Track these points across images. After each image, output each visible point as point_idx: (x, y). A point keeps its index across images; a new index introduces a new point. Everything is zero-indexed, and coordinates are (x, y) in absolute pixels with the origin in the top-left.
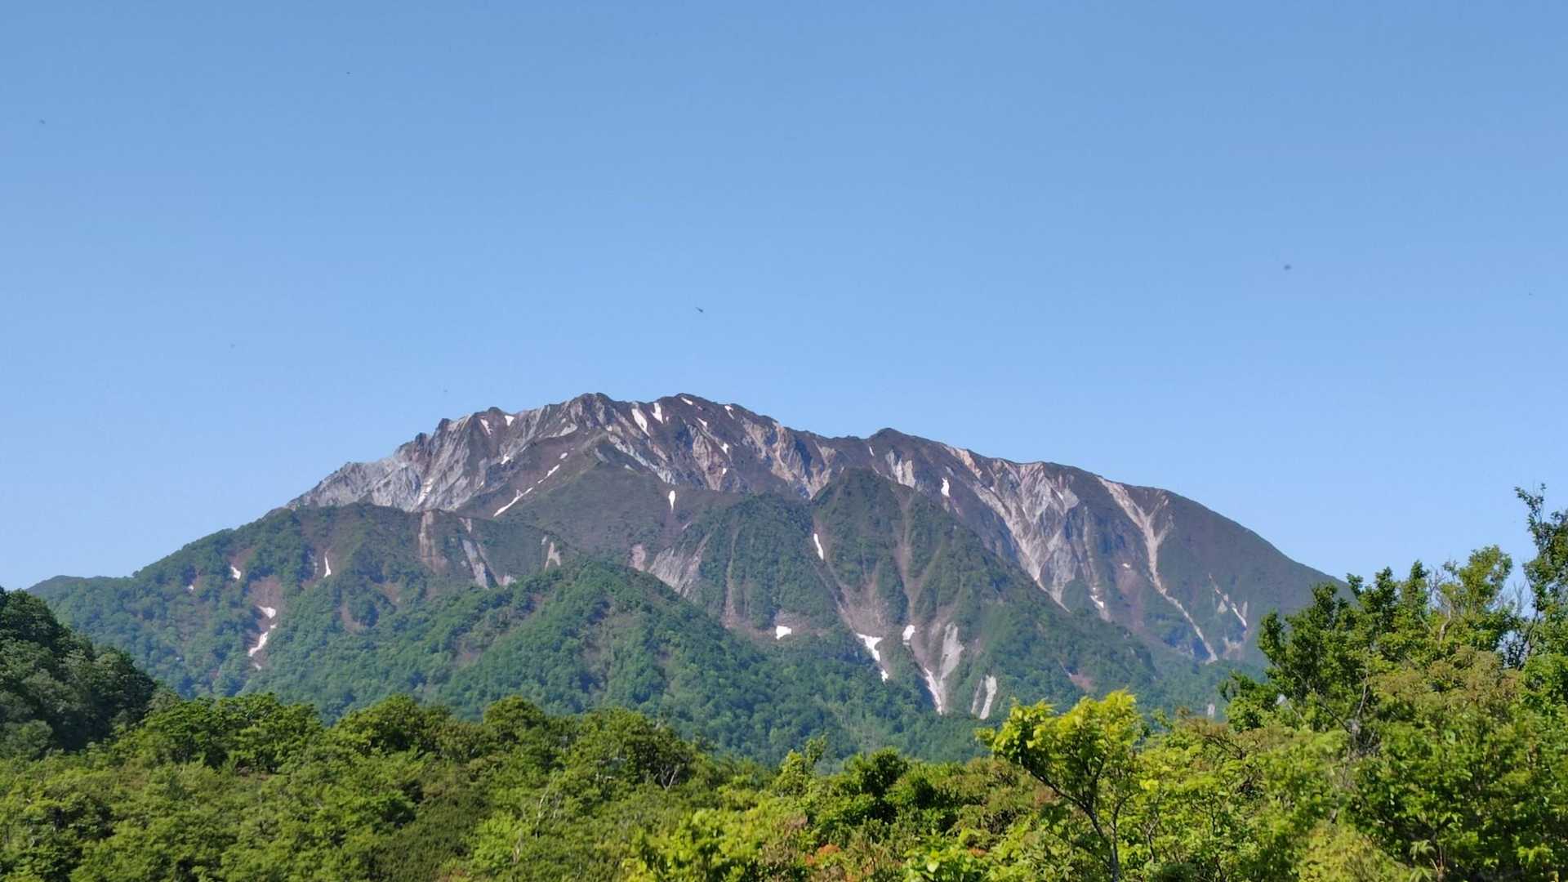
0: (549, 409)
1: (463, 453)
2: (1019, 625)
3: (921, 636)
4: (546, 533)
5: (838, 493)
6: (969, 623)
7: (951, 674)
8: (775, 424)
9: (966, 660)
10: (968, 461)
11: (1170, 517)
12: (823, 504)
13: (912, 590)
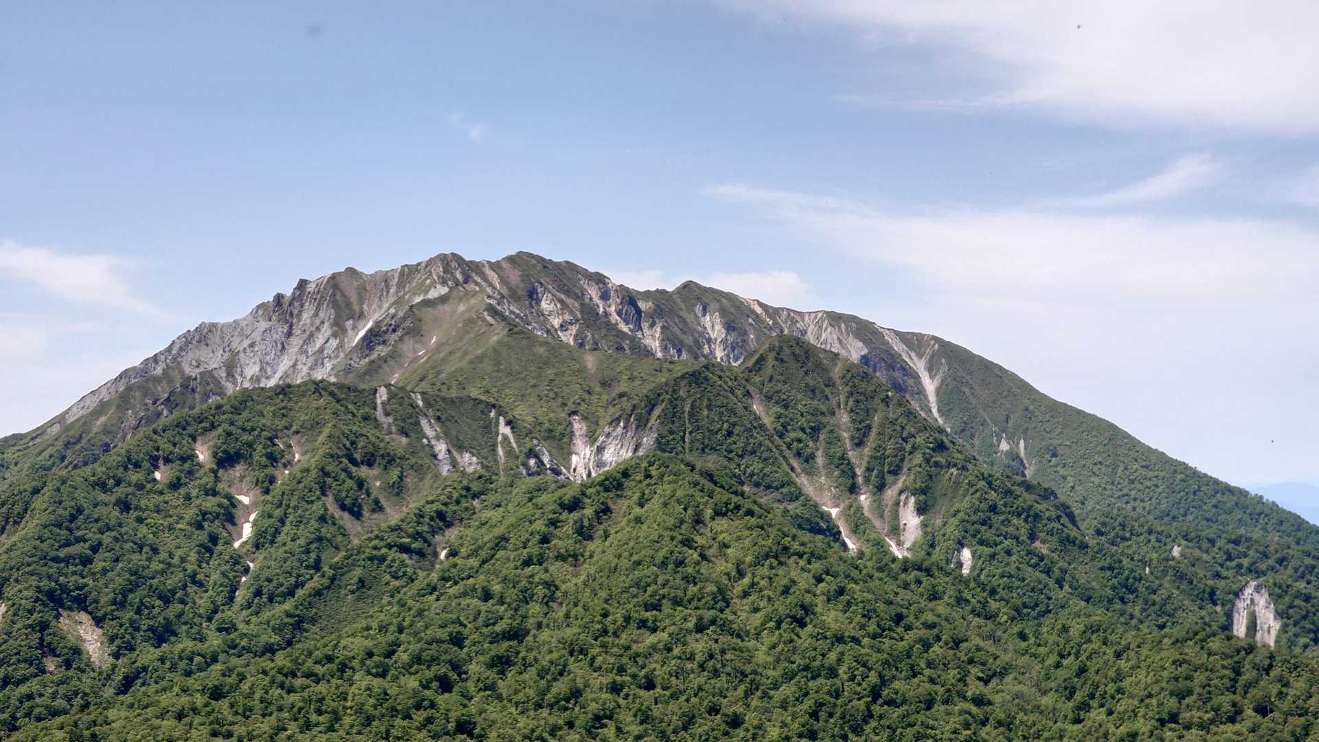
0: (406, 270)
1: (327, 313)
2: (979, 493)
3: (875, 504)
4: (494, 406)
5: (771, 361)
6: (923, 491)
7: (914, 544)
8: (607, 281)
9: (929, 529)
10: (759, 310)
11: (943, 361)
12: (757, 371)
13: (859, 459)
